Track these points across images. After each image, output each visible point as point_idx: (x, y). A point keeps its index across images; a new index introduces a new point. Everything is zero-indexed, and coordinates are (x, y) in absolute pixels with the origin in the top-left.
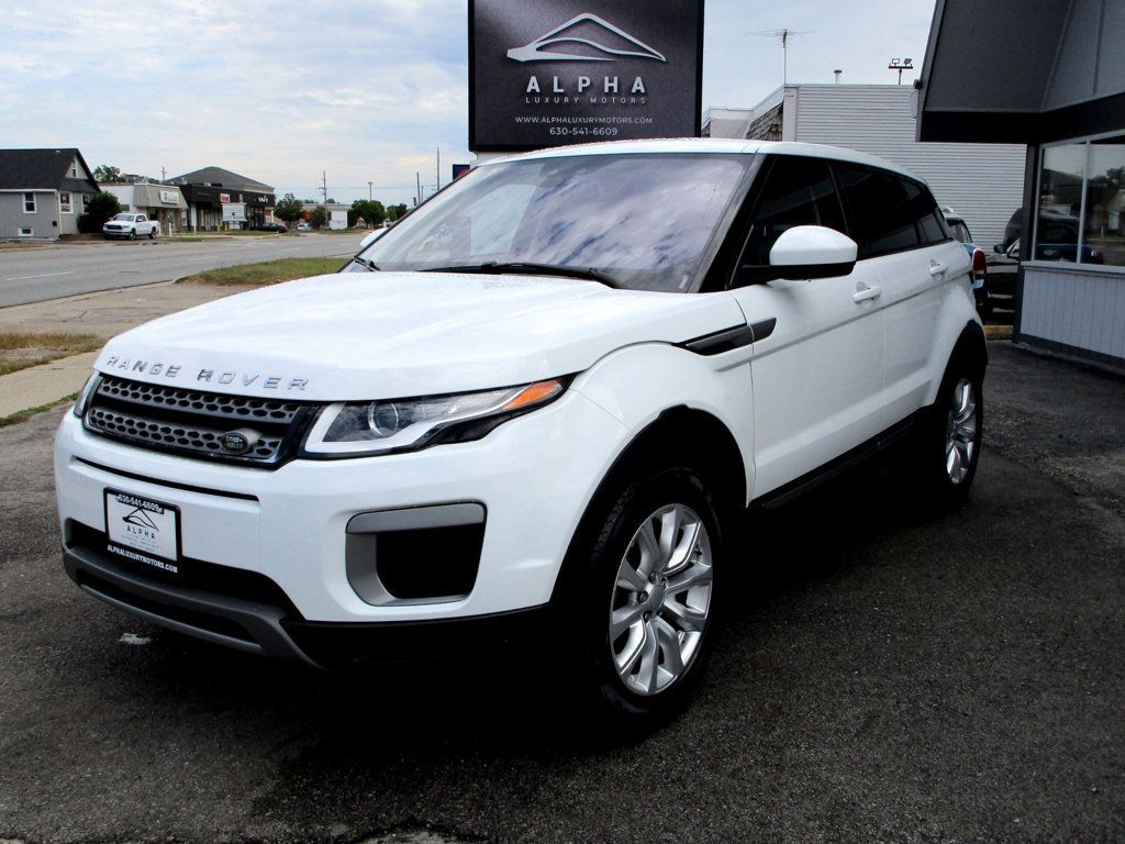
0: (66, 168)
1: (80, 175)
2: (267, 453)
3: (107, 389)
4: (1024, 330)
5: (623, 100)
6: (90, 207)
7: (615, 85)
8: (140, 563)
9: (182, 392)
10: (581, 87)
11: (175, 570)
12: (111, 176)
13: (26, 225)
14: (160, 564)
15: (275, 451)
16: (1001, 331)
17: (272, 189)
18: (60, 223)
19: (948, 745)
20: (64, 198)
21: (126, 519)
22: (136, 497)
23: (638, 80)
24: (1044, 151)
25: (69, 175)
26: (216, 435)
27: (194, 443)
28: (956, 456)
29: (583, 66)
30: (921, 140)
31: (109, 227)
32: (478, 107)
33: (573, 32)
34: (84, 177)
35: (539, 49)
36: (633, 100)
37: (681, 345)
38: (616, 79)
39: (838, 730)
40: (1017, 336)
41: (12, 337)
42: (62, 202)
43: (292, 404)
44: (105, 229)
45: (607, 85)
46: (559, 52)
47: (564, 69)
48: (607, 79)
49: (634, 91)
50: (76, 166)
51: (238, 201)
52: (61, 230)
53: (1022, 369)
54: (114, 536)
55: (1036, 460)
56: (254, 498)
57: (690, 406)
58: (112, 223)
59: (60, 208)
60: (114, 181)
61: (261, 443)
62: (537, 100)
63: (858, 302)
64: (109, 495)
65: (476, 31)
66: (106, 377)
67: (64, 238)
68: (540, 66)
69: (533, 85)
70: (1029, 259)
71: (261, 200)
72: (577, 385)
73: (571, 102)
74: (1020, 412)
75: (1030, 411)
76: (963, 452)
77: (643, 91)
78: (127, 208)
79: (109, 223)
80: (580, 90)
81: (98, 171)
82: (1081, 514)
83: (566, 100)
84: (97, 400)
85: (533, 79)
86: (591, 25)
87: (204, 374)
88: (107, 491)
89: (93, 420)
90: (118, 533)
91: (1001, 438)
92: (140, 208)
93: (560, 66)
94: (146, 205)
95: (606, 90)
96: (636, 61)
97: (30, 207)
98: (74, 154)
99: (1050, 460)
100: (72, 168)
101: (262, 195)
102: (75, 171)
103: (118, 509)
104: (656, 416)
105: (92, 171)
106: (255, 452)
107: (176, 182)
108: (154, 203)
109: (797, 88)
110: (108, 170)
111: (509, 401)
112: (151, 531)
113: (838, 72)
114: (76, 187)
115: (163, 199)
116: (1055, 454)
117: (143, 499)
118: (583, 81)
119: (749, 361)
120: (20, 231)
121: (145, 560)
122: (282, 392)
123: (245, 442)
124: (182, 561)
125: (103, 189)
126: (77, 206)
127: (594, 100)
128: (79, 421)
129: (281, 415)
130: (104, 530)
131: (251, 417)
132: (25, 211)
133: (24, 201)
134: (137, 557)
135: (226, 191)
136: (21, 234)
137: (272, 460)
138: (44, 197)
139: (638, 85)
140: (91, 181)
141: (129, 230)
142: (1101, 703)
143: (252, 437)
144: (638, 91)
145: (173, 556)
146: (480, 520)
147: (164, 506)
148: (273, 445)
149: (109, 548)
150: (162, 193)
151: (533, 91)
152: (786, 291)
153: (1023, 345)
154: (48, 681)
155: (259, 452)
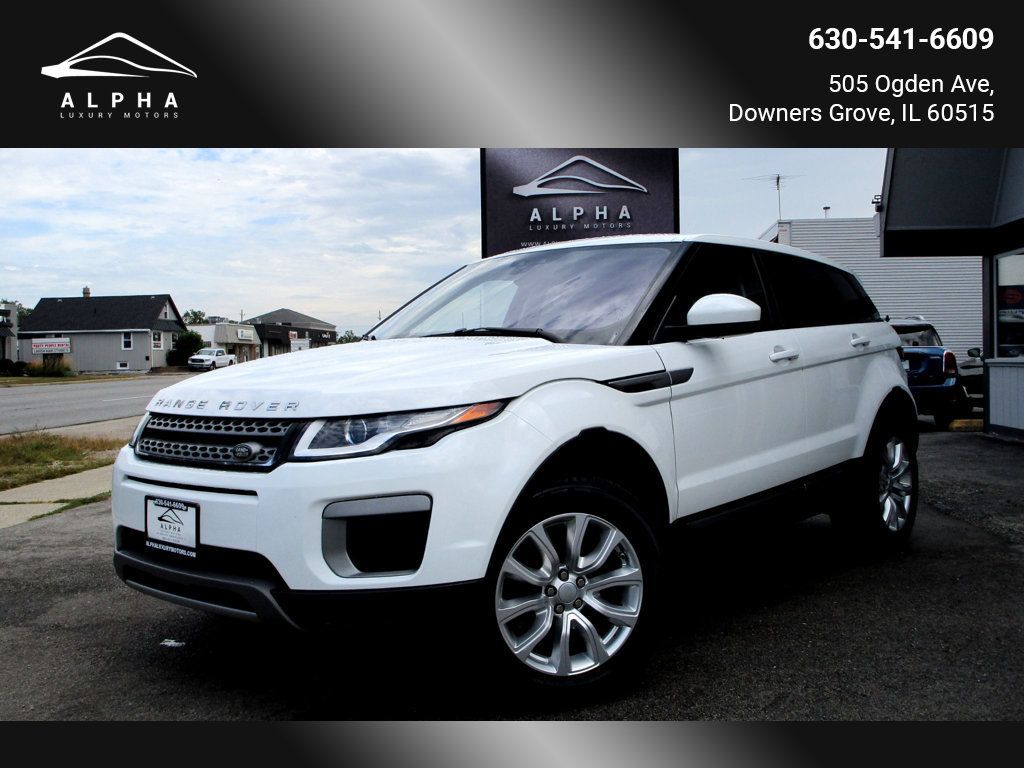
0: (159, 311)
1: (171, 317)
2: (265, 459)
3: (153, 423)
4: (993, 421)
5: (612, 226)
6: (178, 344)
7: (605, 213)
8: (169, 553)
9: (207, 419)
10: (576, 215)
11: (194, 555)
12: (197, 318)
13: (123, 361)
14: (183, 552)
15: (272, 457)
16: (976, 424)
17: (334, 327)
18: (152, 358)
19: (843, 716)
20: (156, 337)
21: (160, 519)
22: (168, 500)
23: (625, 208)
24: (997, 261)
25: (162, 317)
26: (230, 449)
27: (214, 456)
28: (892, 507)
29: (578, 199)
30: (885, 256)
31: (193, 360)
32: (490, 235)
33: (568, 171)
34: (174, 318)
35: (539, 186)
36: (620, 225)
37: (605, 383)
38: (605, 208)
39: (749, 706)
40: (988, 426)
41: (102, 441)
42: (154, 339)
43: (286, 421)
44: (189, 362)
45: (598, 213)
46: (557, 188)
47: (561, 201)
48: (597, 208)
49: (621, 217)
50: (167, 309)
51: (304, 337)
52: (153, 363)
53: (988, 453)
54: (151, 534)
55: (981, 519)
56: (253, 493)
57: (609, 428)
58: (195, 357)
59: (153, 345)
60: (199, 323)
61: (262, 452)
62: (539, 228)
63: (776, 361)
64: (149, 501)
65: (487, 173)
66: (154, 415)
67: (155, 371)
68: (542, 200)
69: (535, 215)
70: (992, 357)
71: (325, 336)
72: (512, 407)
73: (568, 228)
74: (976, 484)
75: (986, 483)
76: (900, 504)
77: (629, 217)
78: (209, 345)
79: (193, 357)
80: (575, 218)
81: (187, 315)
82: (1011, 556)
83: (564, 227)
84: (147, 433)
85: (536, 211)
86: (582, 165)
87: (225, 405)
88: (148, 498)
89: (142, 447)
90: (155, 531)
91: (953, 503)
92: (220, 344)
93: (558, 199)
94: (225, 341)
95: (598, 218)
96: (622, 193)
97: (127, 345)
98: (167, 299)
99: (995, 520)
100: (164, 311)
101: (325, 332)
102: (167, 314)
103: (155, 511)
104: (577, 434)
105: (182, 315)
106: (257, 459)
107: (252, 322)
108: (232, 340)
109: (789, 223)
110: (195, 313)
111: (456, 417)
112: (177, 525)
113: (826, 208)
114: (166, 327)
115: (239, 336)
116: (1001, 515)
117: (172, 501)
118: (577, 211)
119: (670, 400)
120: (118, 365)
121: (173, 550)
122: (280, 413)
123: (250, 451)
124: (201, 548)
125: (189, 328)
126: (166, 343)
127: (587, 226)
128: (132, 450)
129: (279, 430)
130: (143, 530)
131: (256, 433)
132: (123, 348)
133: (123, 339)
134: (167, 548)
135: (294, 329)
136: (119, 368)
137: (269, 463)
138: (139, 336)
139: (624, 212)
140: (179, 321)
141: (210, 363)
142: (989, 688)
143: (255, 448)
144: (625, 218)
145: (193, 545)
146: (428, 508)
147: (188, 504)
148: (271, 453)
149: (147, 543)
150: (239, 331)
151: (536, 220)
152: (705, 348)
153: (993, 435)
154: (99, 669)
155: (260, 458)
